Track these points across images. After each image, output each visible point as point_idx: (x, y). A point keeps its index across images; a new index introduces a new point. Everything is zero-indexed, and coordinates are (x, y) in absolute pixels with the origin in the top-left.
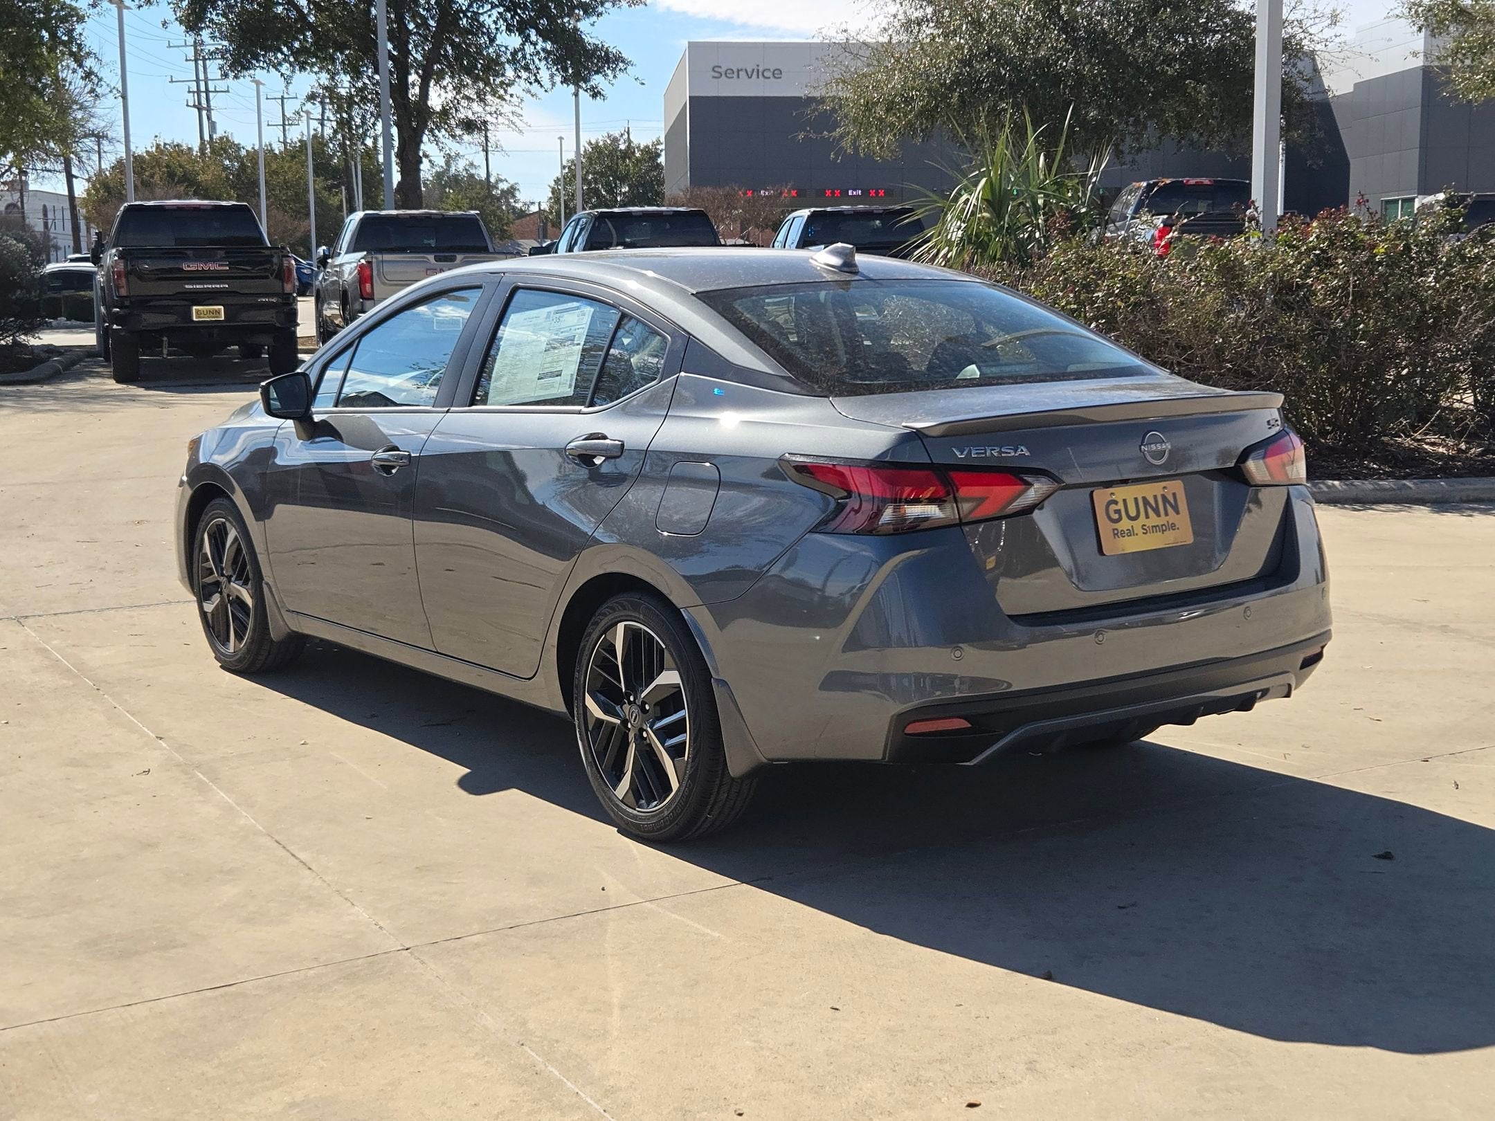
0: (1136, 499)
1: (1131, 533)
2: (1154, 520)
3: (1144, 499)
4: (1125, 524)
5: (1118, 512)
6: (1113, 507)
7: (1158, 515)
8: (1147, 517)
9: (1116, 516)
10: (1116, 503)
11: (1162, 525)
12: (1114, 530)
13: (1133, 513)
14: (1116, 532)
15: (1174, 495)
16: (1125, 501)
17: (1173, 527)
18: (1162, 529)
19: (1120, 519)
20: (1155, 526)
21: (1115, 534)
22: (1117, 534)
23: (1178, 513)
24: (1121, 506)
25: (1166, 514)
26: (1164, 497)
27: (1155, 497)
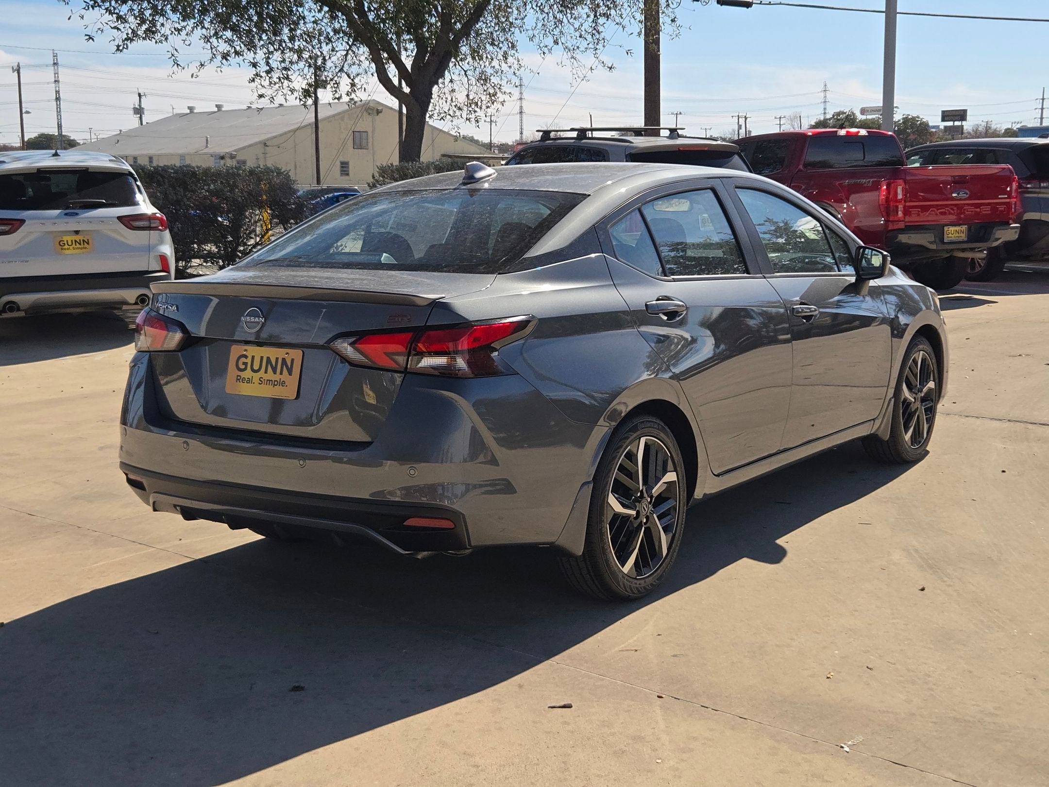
0: (262, 358)
1: (249, 381)
2: (270, 375)
3: (268, 358)
4: (248, 374)
5: (245, 364)
6: (243, 360)
7: (275, 373)
8: (266, 372)
9: (243, 367)
10: (246, 357)
11: (275, 381)
12: (238, 376)
13: (256, 367)
14: (239, 378)
15: (293, 360)
16: (253, 357)
17: (283, 384)
18: (274, 383)
19: (245, 369)
20: (269, 380)
21: (237, 379)
22: (239, 380)
23: (290, 374)
24: (249, 360)
25: (281, 373)
26: (284, 360)
27: (277, 359)
